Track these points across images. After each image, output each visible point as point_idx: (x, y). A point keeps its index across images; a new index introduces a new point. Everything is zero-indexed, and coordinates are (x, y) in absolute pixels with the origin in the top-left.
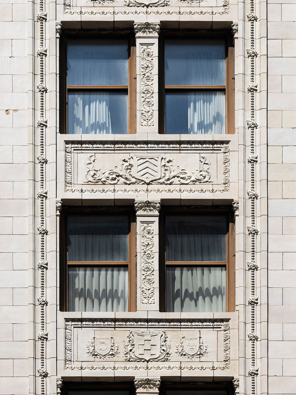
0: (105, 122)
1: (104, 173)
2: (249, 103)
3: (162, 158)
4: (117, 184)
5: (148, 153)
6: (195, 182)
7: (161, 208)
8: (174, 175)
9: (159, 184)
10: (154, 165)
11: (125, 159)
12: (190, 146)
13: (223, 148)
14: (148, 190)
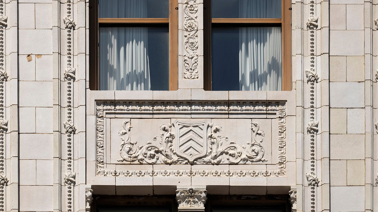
0: (142, 71)
1: (141, 148)
2: (308, 45)
3: (208, 126)
4: (157, 163)
5: (191, 118)
6: (246, 161)
7: (207, 198)
8: (222, 151)
9: (205, 163)
10: (199, 136)
11: (165, 128)
12: (240, 108)
13: (278, 111)
14: (192, 172)
